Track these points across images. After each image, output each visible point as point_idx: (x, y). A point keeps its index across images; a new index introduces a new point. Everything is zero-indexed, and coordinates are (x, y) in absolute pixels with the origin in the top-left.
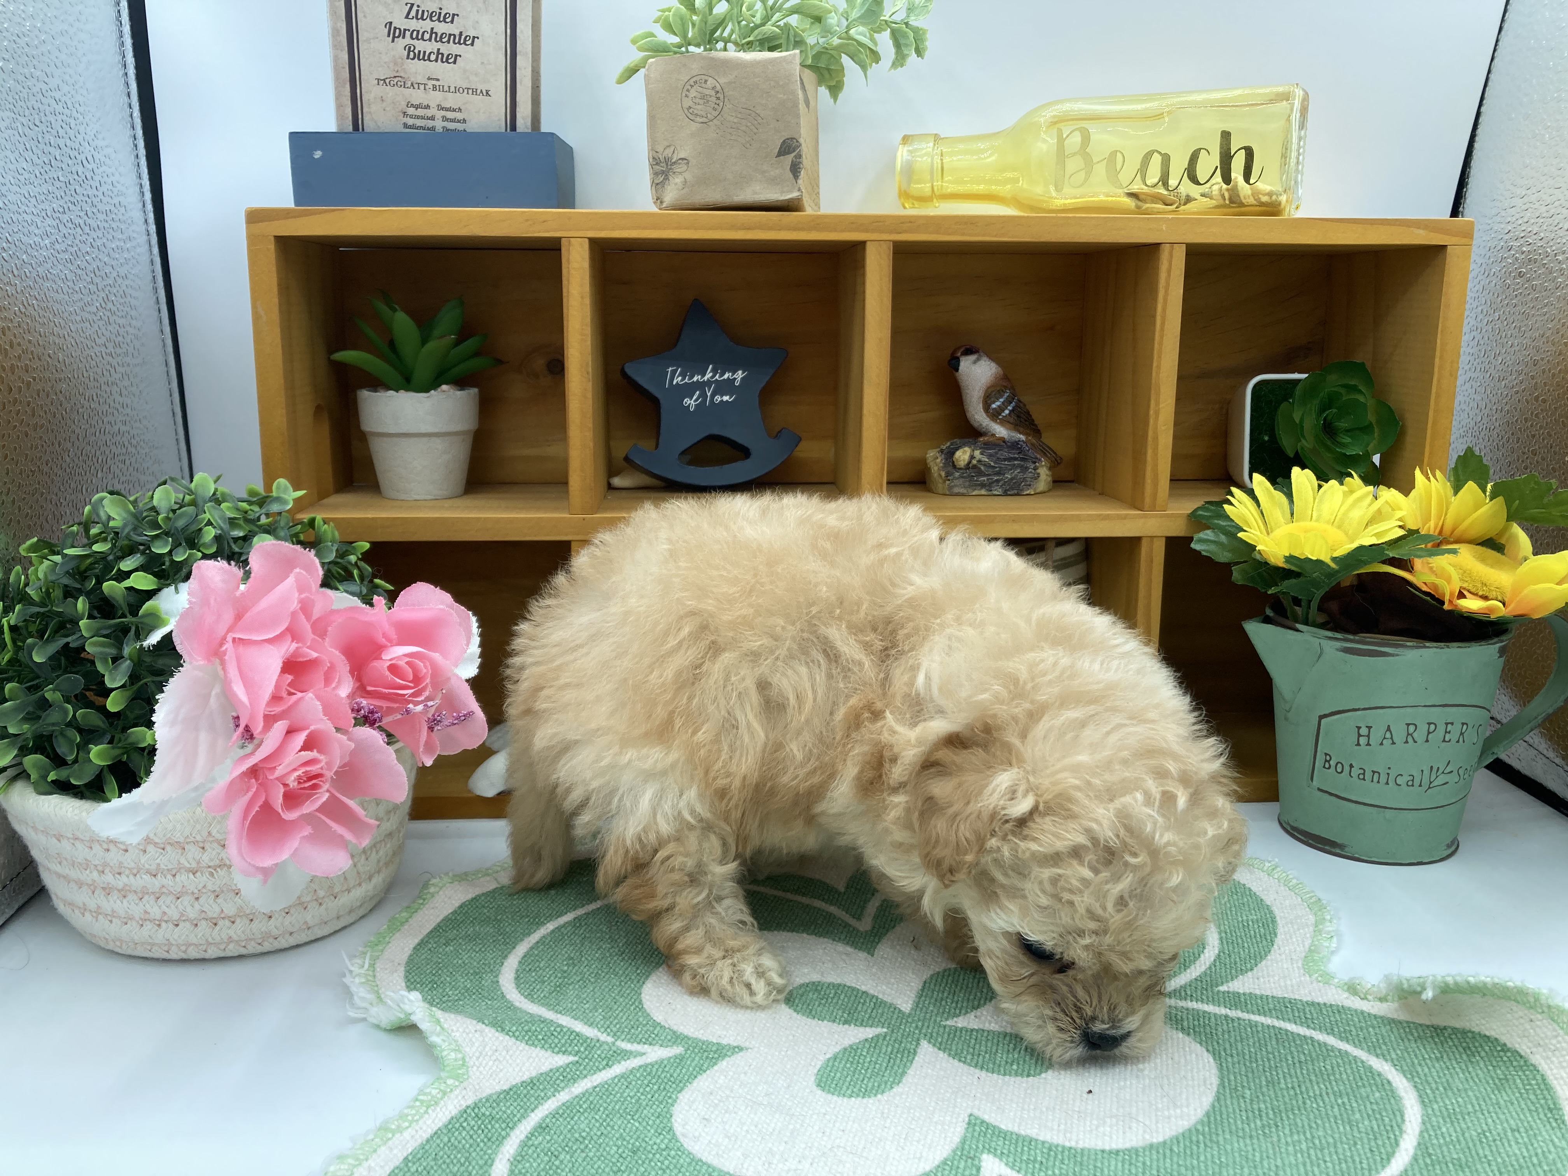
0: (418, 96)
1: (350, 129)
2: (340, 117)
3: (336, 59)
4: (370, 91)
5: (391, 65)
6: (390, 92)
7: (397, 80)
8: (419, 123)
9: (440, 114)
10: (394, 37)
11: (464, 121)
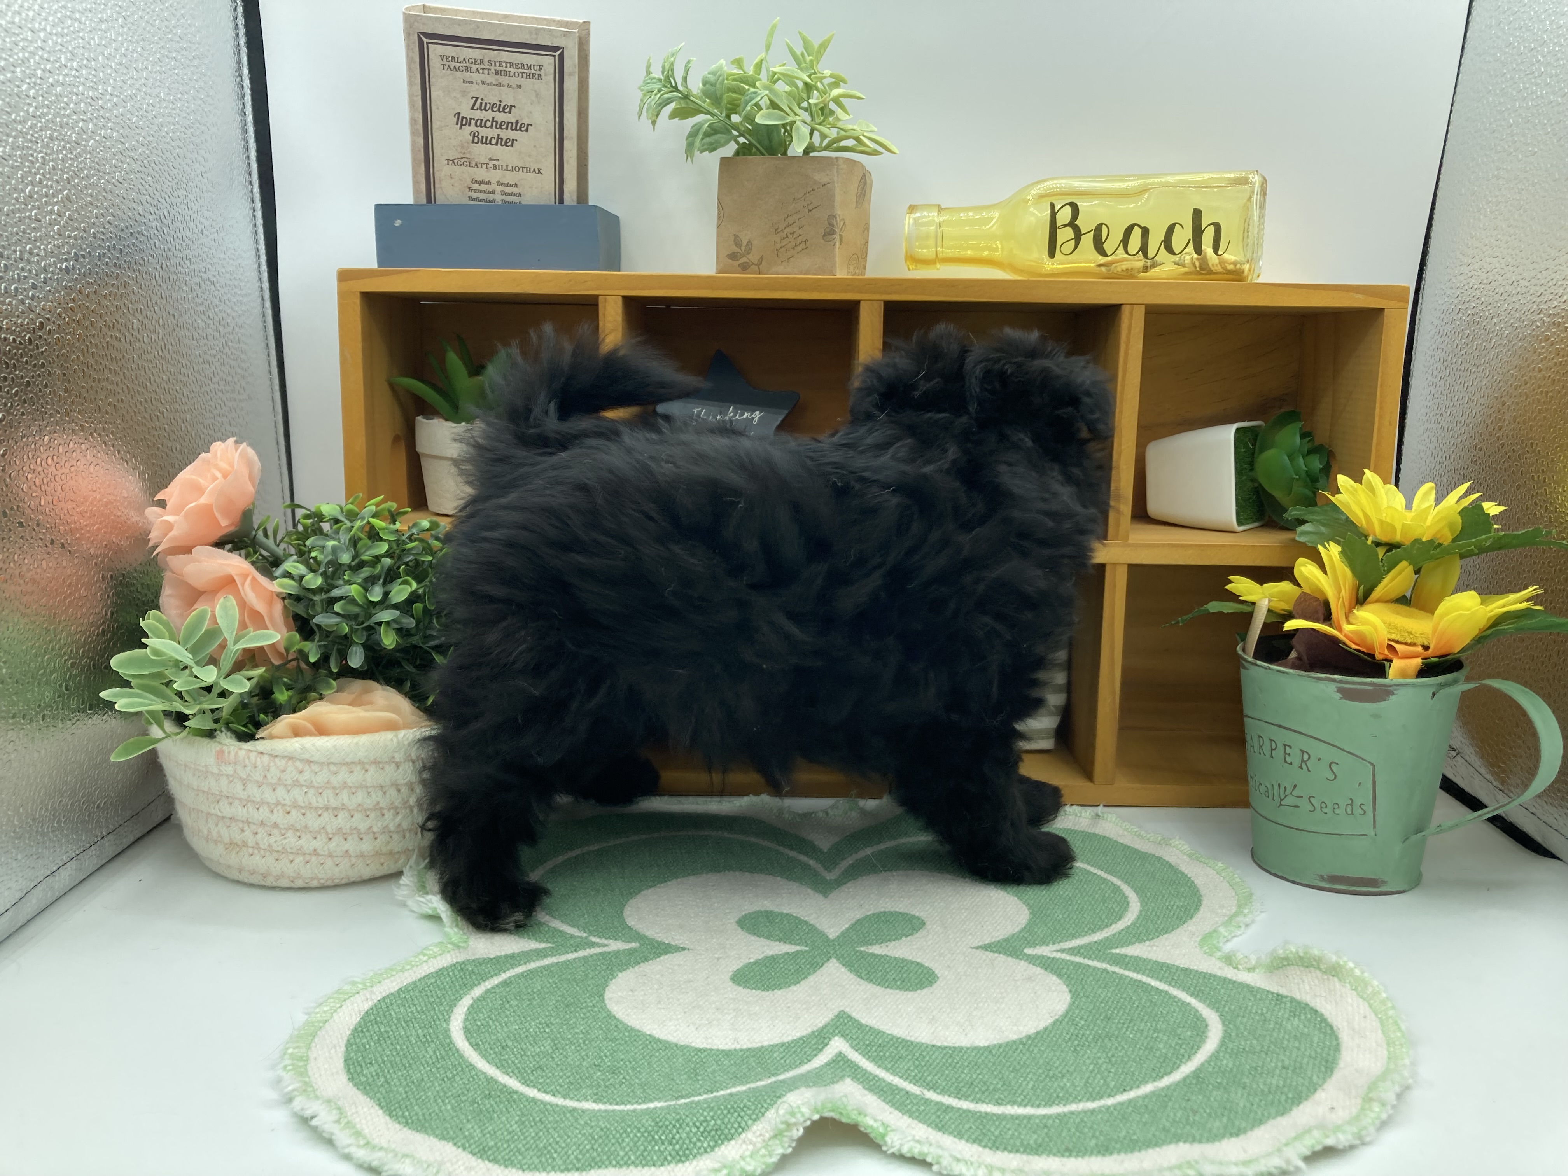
0: (481, 174)
1: (424, 201)
2: (416, 191)
3: (414, 144)
4: (442, 170)
5: (459, 148)
6: (458, 170)
7: (463, 160)
8: (483, 196)
9: (499, 189)
10: (462, 125)
11: (520, 195)
